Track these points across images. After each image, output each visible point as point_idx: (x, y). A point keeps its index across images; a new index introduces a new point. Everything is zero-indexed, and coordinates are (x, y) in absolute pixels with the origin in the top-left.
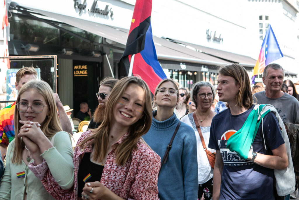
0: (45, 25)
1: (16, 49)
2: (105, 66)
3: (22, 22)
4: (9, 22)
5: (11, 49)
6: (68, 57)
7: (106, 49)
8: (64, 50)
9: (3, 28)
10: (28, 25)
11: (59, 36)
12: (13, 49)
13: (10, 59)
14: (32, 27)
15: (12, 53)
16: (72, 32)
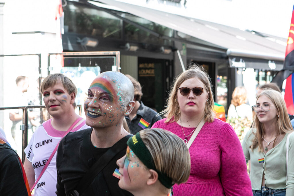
0: (106, 15)
1: (71, 43)
2: (176, 64)
3: (78, 11)
4: (64, 11)
5: (65, 44)
6: (132, 53)
7: (178, 44)
8: (128, 45)
9: (56, 19)
10: (85, 14)
11: (122, 29)
12: (67, 43)
13: (64, 56)
14: (89, 17)
15: (66, 49)
16: (137, 23)
